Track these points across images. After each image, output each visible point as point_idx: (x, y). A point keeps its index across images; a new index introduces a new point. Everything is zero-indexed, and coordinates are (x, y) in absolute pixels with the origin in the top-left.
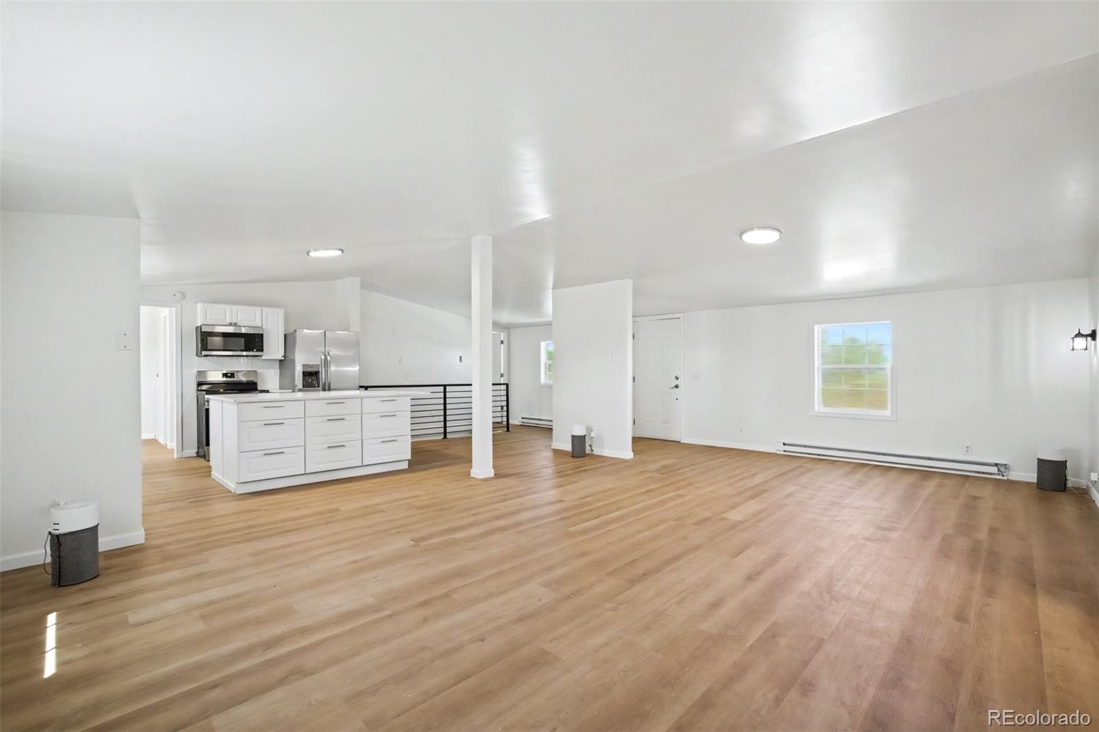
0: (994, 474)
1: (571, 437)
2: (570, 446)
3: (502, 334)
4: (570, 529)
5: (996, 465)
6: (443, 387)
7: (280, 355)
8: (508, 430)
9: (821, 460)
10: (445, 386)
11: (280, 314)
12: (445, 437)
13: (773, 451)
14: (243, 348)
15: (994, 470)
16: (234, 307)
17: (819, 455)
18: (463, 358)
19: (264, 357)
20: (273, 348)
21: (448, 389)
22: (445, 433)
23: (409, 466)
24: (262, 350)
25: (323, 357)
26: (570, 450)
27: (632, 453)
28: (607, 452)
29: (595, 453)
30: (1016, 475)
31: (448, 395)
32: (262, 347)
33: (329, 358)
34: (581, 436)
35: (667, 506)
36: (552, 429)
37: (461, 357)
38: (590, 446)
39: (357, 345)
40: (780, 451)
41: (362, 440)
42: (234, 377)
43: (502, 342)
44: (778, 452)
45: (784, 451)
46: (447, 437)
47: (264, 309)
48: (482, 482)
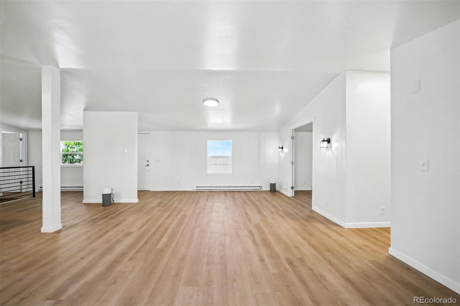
0: (259, 189)
1: (102, 195)
2: (102, 200)
3: (21, 134)
4: (158, 247)
5: (259, 187)
8: (34, 196)
9: (211, 191)
13: (192, 190)
15: (259, 188)
17: (209, 190)
26: (102, 202)
27: (138, 199)
28: (123, 200)
29: (115, 202)
30: (264, 189)
34: (109, 194)
35: (186, 221)
36: (83, 191)
38: (113, 199)
40: (195, 190)
43: (21, 139)
44: (194, 190)
45: (197, 190)
48: (55, 234)
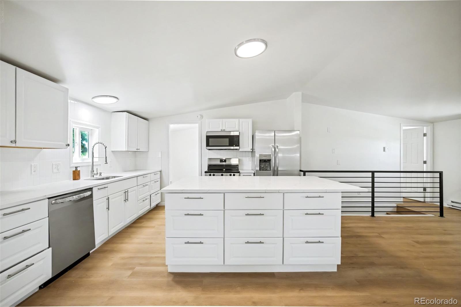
3: (425, 128)
6: (371, 173)
7: (249, 149)
10: (373, 172)
11: (250, 121)
12: (373, 215)
14: (228, 145)
16: (223, 119)
18: (386, 149)
19: (240, 150)
20: (245, 144)
21: (376, 174)
22: (373, 212)
23: (338, 269)
24: (238, 146)
25: (273, 150)
31: (376, 180)
32: (239, 143)
33: (277, 150)
37: (384, 148)
39: (300, 141)
41: (283, 238)
42: (226, 162)
43: (425, 135)
46: (375, 215)
47: (240, 120)
